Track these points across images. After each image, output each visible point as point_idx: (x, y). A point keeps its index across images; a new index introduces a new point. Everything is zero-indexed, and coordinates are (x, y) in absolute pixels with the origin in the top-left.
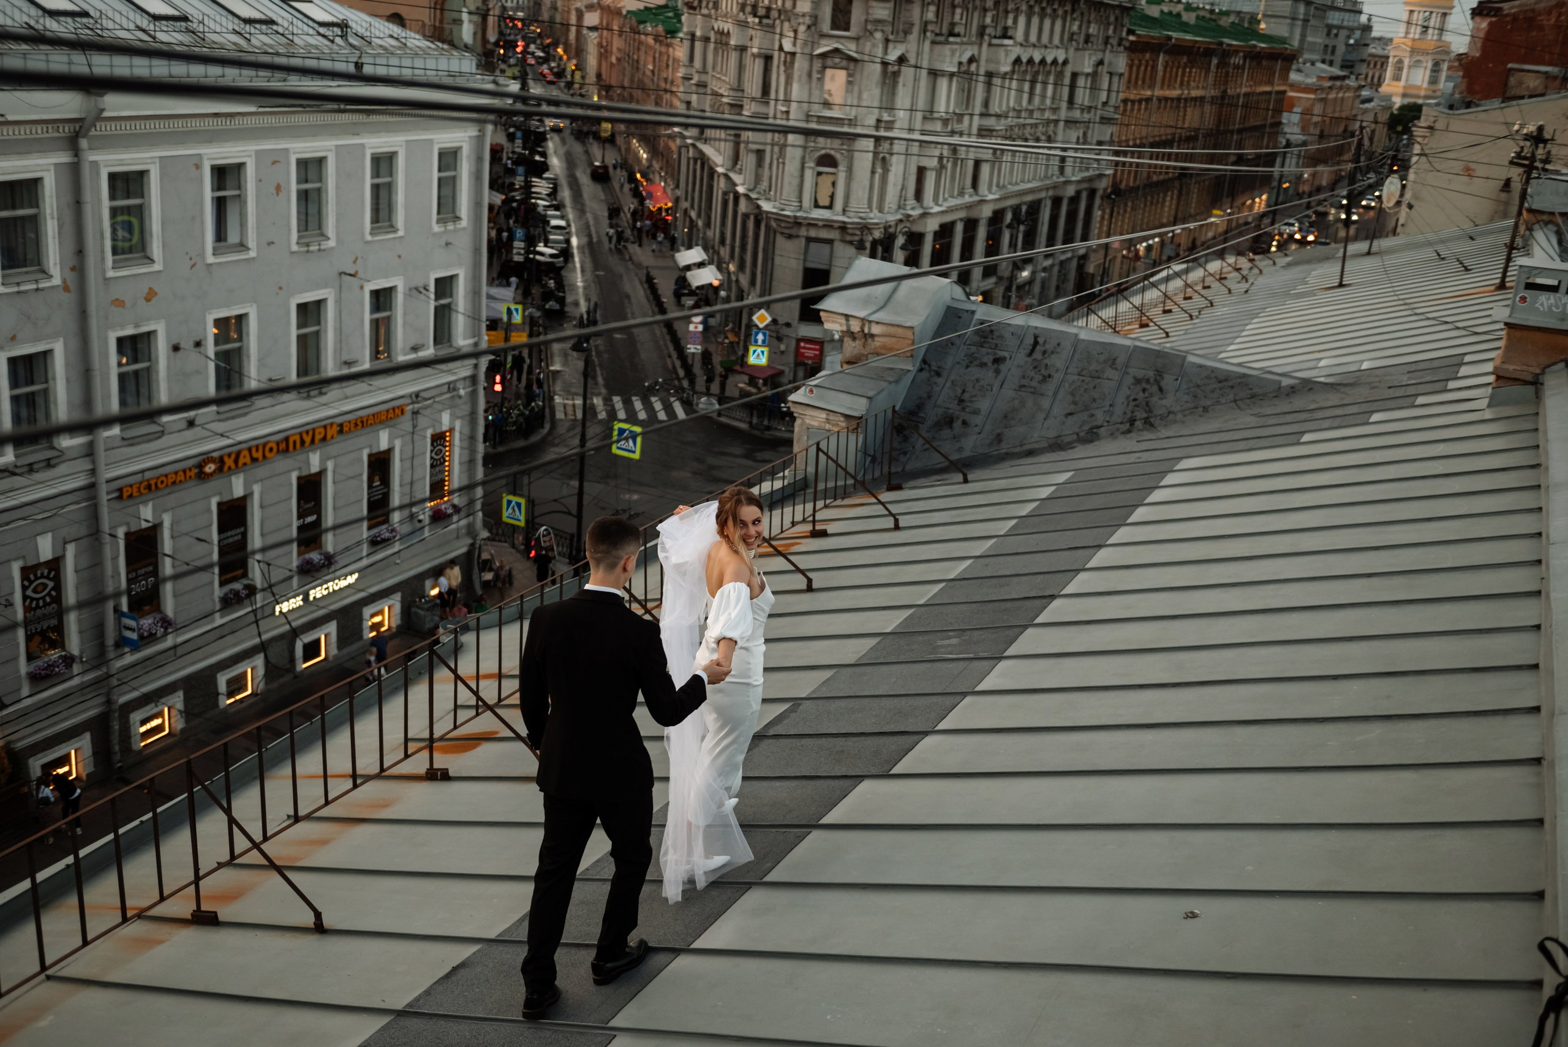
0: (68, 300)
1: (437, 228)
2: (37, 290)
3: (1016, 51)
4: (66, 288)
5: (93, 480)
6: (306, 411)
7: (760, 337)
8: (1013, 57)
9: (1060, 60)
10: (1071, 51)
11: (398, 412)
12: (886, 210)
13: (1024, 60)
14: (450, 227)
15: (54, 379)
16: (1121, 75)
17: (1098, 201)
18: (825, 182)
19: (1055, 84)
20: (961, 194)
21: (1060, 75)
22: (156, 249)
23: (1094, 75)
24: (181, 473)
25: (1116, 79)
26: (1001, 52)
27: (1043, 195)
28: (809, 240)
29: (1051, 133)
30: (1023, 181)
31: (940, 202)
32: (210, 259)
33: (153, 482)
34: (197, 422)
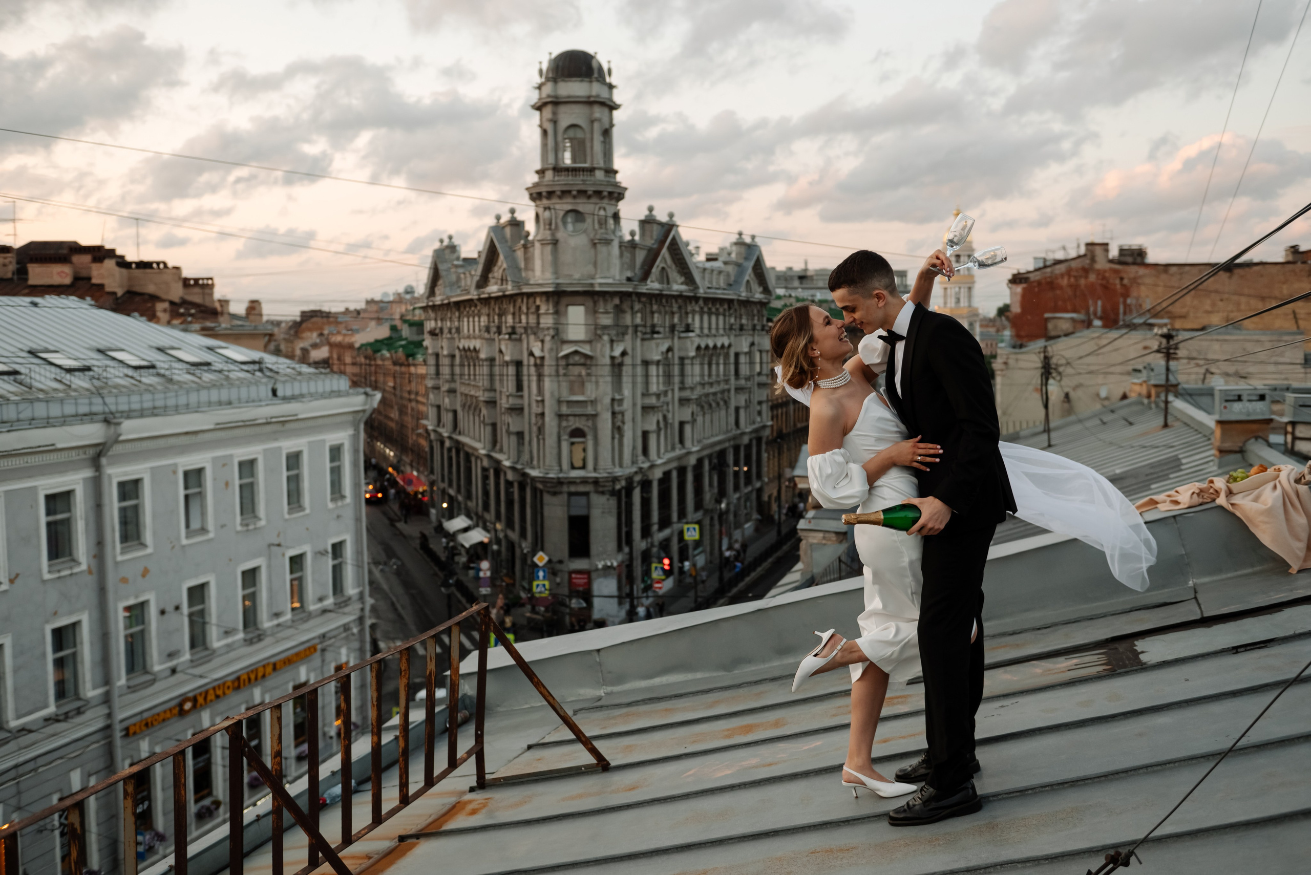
0: (91, 580)
1: (331, 505)
2: (71, 575)
3: (697, 341)
4: (90, 572)
5: (109, 722)
6: (250, 655)
7: (541, 574)
8: (696, 345)
9: (726, 344)
10: (732, 337)
11: (312, 650)
12: (625, 465)
13: (703, 346)
14: (340, 503)
15: (82, 643)
16: (767, 351)
17: (764, 447)
18: (578, 449)
19: (725, 364)
20: (673, 449)
21: (727, 356)
22: (148, 536)
23: (750, 354)
24: (168, 712)
25: (764, 355)
26: (688, 342)
27: (727, 445)
28: (571, 494)
29: (726, 398)
30: (712, 436)
31: (661, 455)
32: (185, 542)
33: (149, 721)
34: (179, 669)
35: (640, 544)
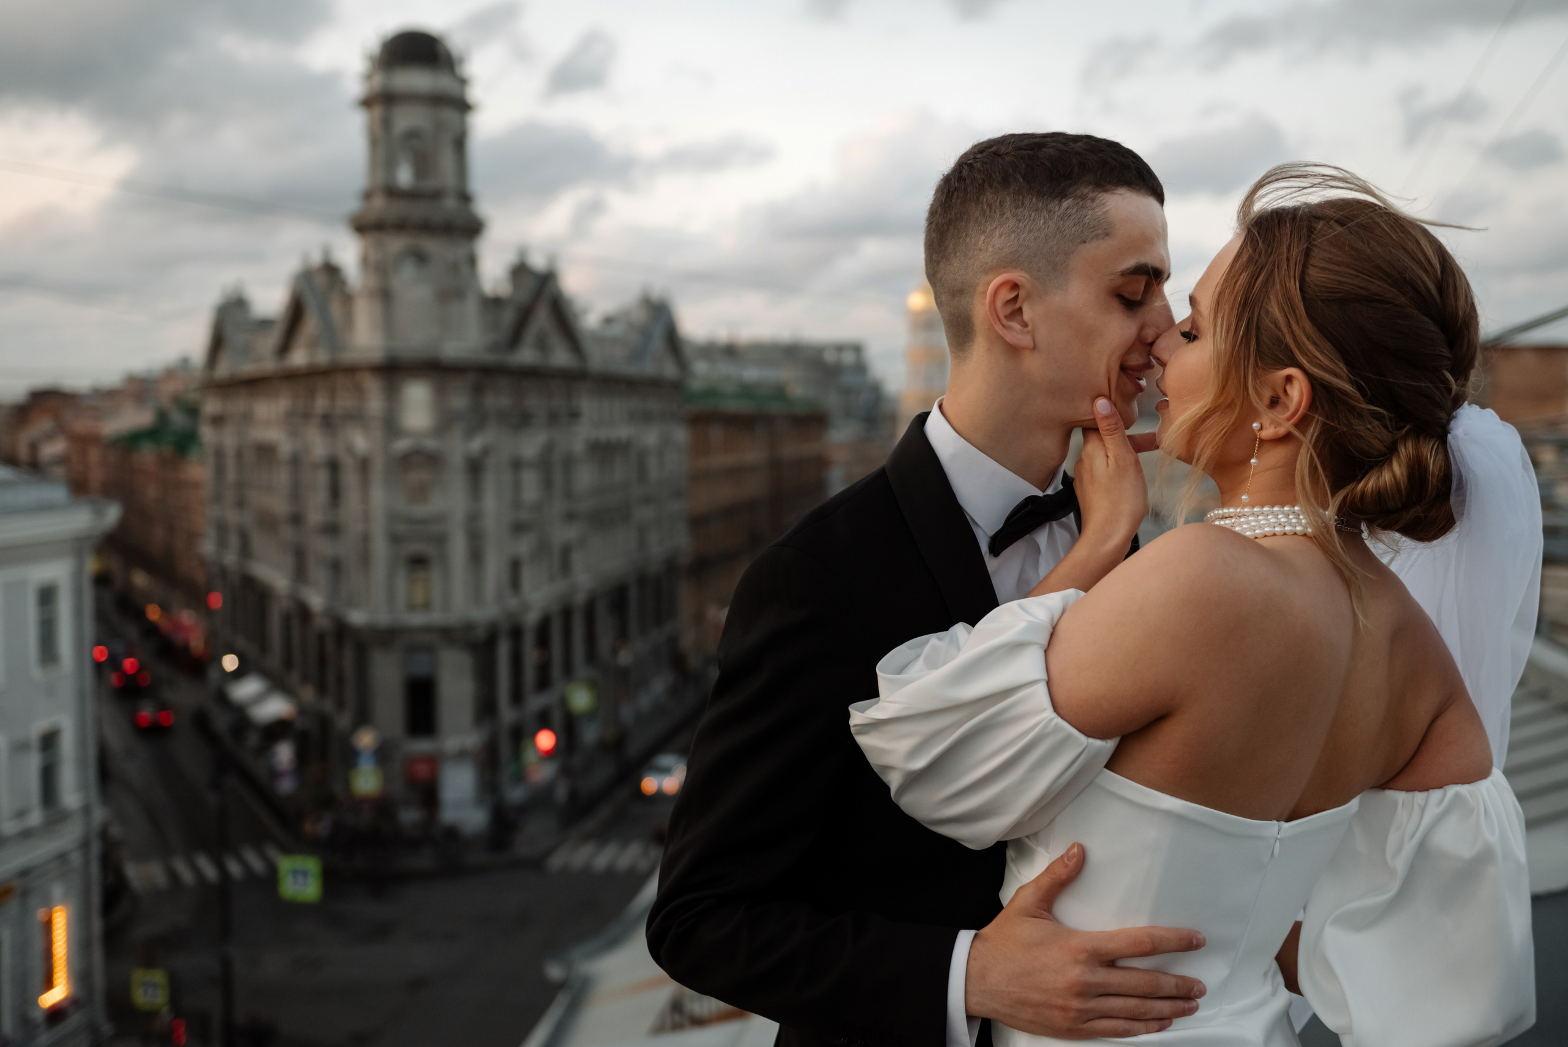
1: (39, 677)
3: (587, 432)
7: (365, 761)
8: (585, 438)
9: (626, 437)
10: (634, 428)
12: (486, 605)
14: (52, 670)
18: (419, 585)
19: (623, 466)
21: (626, 456)
26: (576, 434)
28: (409, 648)
31: (538, 590)
35: (508, 715)
